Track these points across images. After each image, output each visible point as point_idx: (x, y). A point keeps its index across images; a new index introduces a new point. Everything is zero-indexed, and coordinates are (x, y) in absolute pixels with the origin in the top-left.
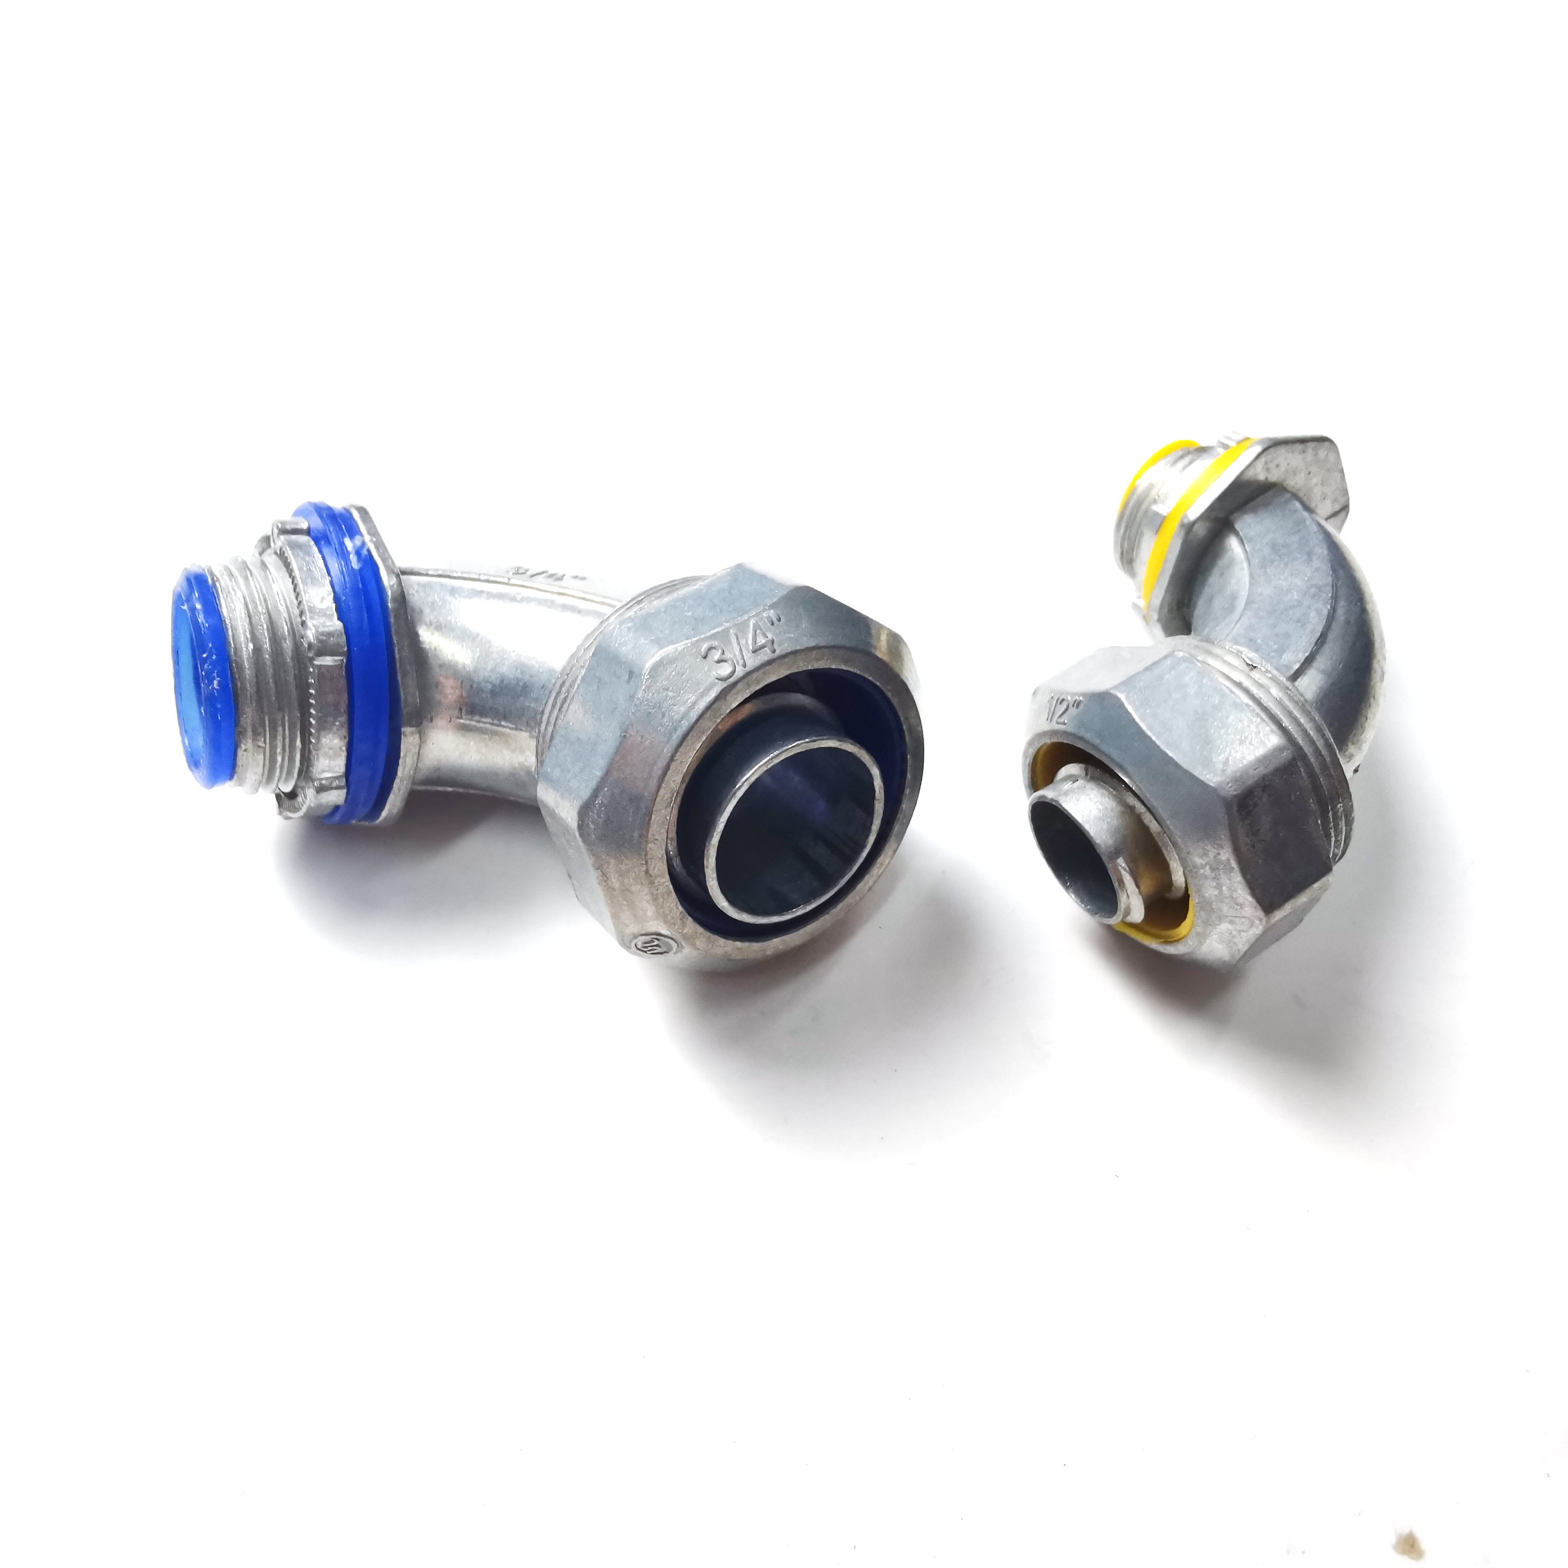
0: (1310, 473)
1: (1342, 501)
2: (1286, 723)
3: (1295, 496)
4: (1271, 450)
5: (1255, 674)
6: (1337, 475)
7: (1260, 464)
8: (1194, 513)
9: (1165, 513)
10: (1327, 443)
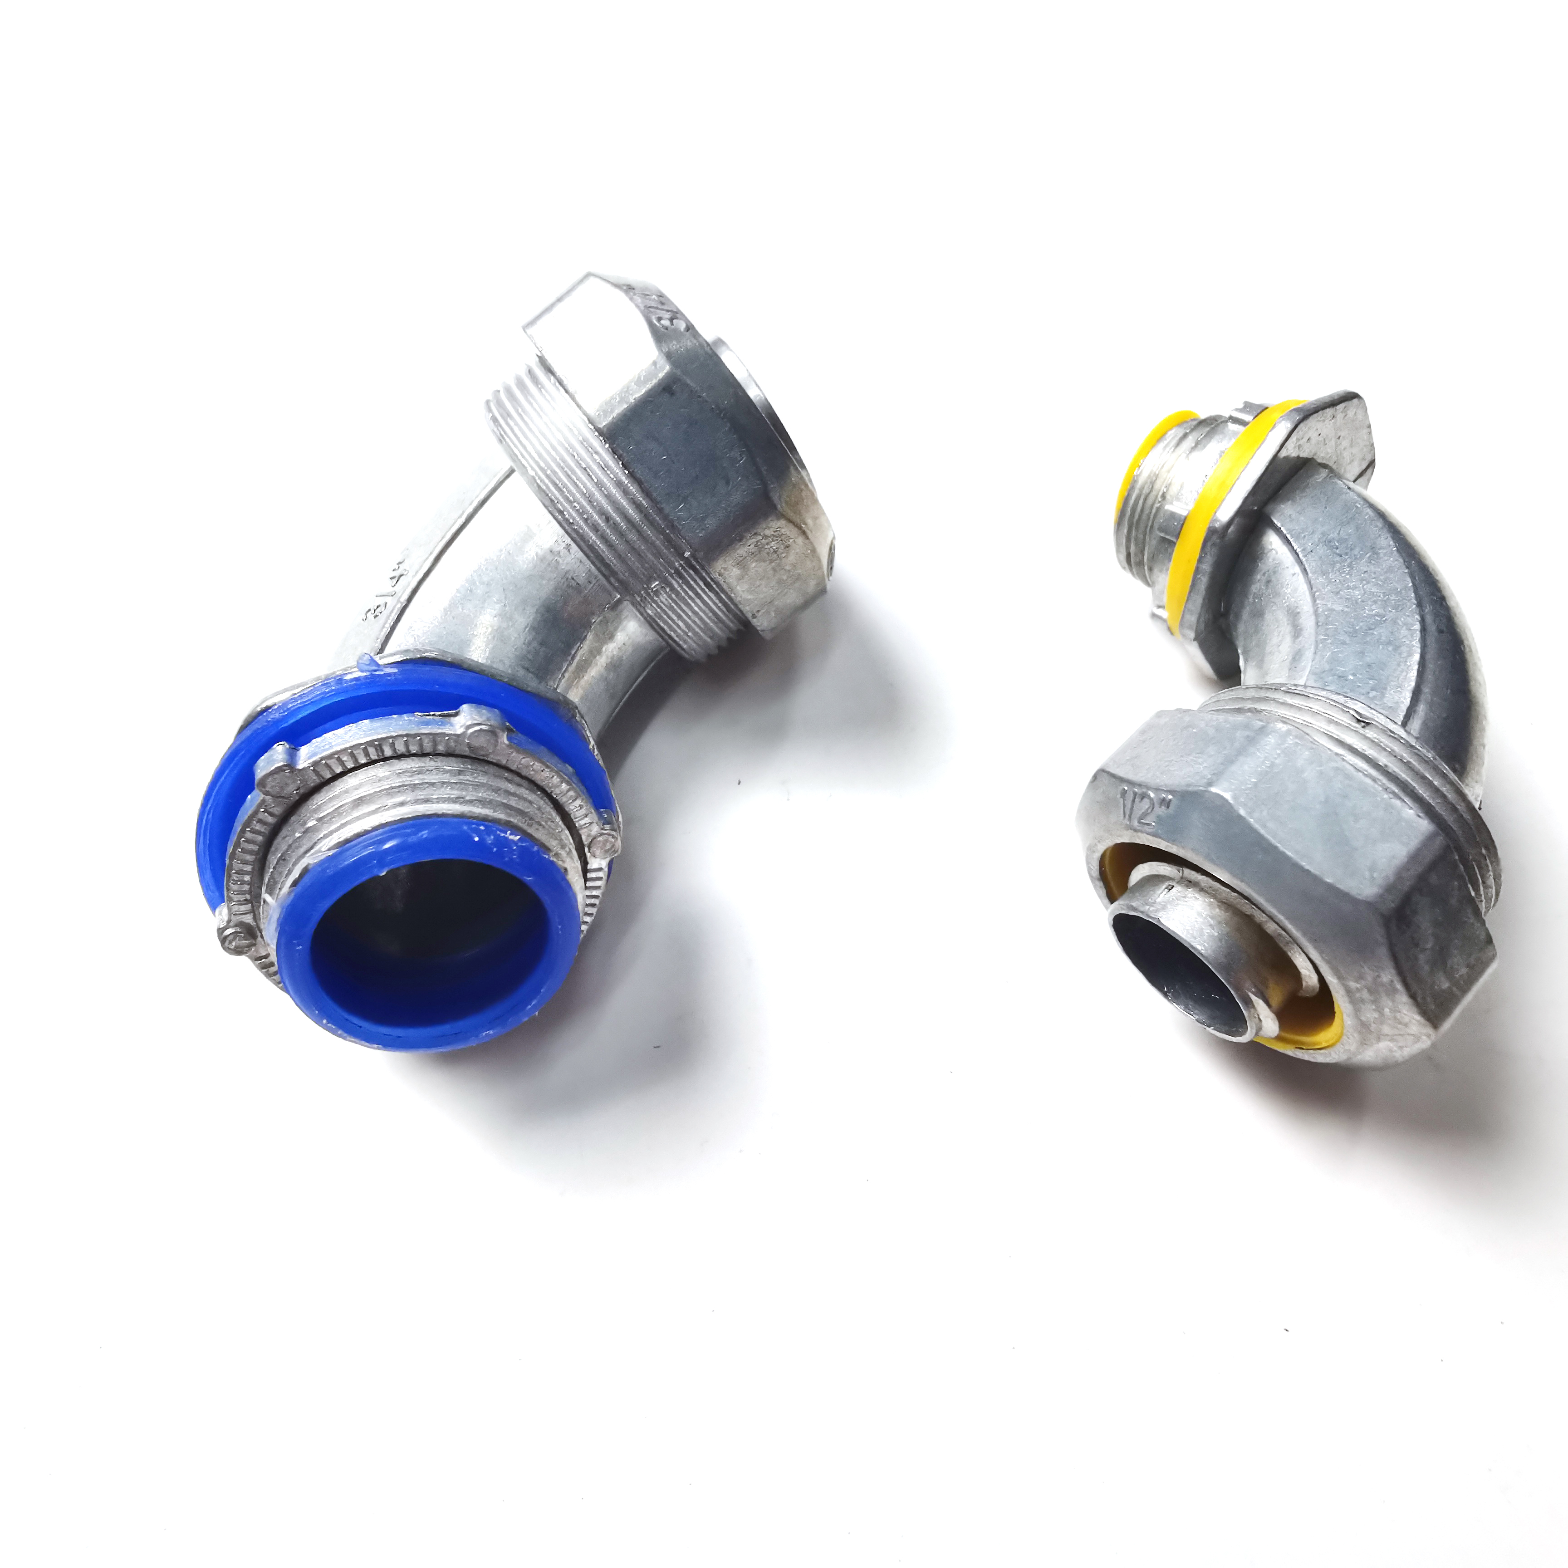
0: (1339, 437)
1: (1369, 458)
2: (1422, 791)
3: (1325, 466)
4: (1302, 425)
5: (1370, 733)
6: (1366, 431)
7: (1290, 444)
8: (1226, 513)
9: (1184, 513)
10: (1355, 401)
